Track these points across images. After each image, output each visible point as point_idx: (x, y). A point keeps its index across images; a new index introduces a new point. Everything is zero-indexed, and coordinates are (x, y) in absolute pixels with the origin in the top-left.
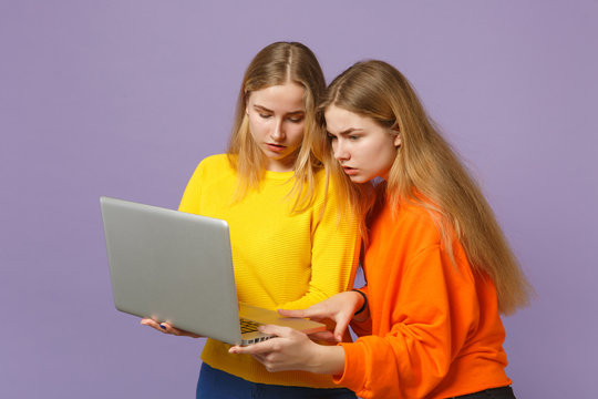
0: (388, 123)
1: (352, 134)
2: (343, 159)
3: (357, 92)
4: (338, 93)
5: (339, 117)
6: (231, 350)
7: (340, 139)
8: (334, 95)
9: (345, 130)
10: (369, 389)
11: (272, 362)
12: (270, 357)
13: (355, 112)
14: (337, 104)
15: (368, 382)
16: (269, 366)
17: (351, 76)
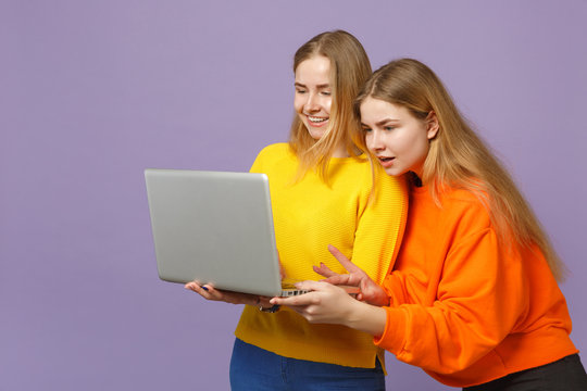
0: (423, 115)
1: (386, 125)
2: (378, 150)
3: (393, 85)
4: (374, 86)
5: (375, 108)
6: (272, 301)
7: (376, 131)
8: (371, 88)
9: (380, 120)
10: (408, 351)
11: (311, 315)
12: (310, 310)
13: (392, 102)
14: (374, 96)
15: (408, 344)
16: (309, 318)
17: (388, 71)
